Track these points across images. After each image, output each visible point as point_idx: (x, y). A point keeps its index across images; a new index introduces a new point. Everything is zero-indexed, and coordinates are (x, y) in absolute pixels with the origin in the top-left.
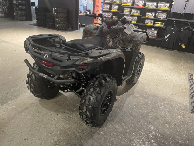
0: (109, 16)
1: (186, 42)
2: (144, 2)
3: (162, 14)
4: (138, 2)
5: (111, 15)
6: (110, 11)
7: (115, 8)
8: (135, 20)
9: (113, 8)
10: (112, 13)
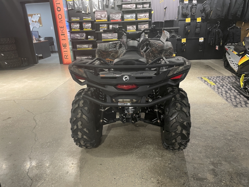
0: (82, 37)
1: (175, 50)
2: (120, 15)
3: (144, 25)
4: (114, 16)
5: (85, 36)
6: (82, 31)
7: (88, 27)
8: (115, 37)
9: (85, 27)
10: (85, 33)
